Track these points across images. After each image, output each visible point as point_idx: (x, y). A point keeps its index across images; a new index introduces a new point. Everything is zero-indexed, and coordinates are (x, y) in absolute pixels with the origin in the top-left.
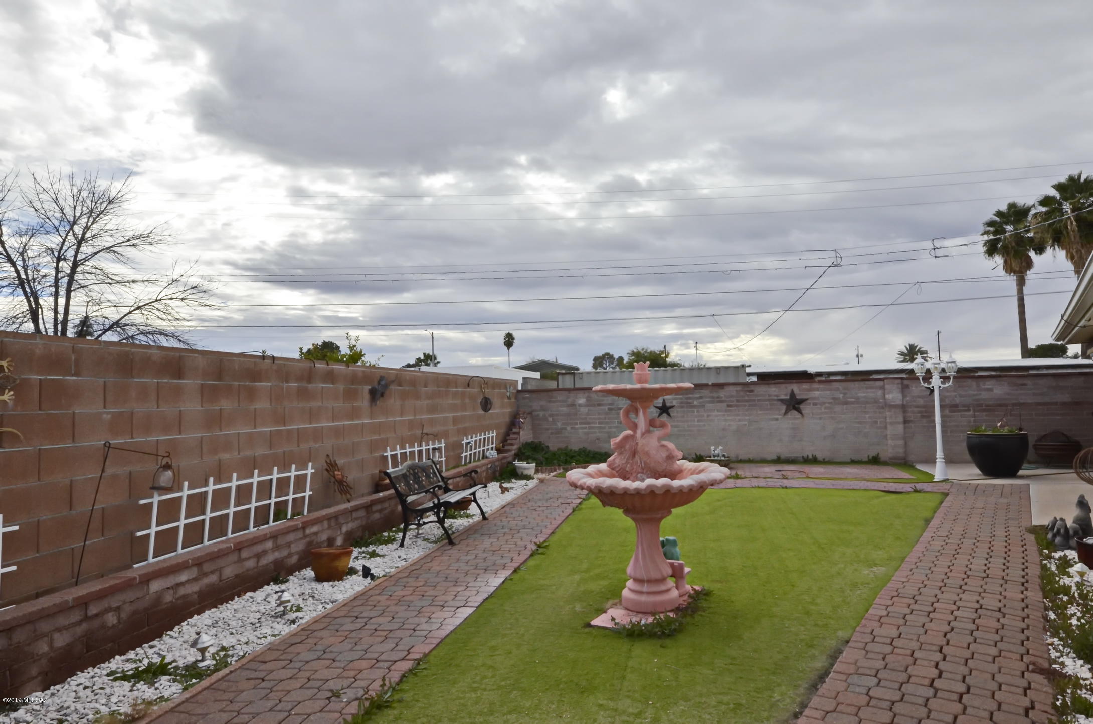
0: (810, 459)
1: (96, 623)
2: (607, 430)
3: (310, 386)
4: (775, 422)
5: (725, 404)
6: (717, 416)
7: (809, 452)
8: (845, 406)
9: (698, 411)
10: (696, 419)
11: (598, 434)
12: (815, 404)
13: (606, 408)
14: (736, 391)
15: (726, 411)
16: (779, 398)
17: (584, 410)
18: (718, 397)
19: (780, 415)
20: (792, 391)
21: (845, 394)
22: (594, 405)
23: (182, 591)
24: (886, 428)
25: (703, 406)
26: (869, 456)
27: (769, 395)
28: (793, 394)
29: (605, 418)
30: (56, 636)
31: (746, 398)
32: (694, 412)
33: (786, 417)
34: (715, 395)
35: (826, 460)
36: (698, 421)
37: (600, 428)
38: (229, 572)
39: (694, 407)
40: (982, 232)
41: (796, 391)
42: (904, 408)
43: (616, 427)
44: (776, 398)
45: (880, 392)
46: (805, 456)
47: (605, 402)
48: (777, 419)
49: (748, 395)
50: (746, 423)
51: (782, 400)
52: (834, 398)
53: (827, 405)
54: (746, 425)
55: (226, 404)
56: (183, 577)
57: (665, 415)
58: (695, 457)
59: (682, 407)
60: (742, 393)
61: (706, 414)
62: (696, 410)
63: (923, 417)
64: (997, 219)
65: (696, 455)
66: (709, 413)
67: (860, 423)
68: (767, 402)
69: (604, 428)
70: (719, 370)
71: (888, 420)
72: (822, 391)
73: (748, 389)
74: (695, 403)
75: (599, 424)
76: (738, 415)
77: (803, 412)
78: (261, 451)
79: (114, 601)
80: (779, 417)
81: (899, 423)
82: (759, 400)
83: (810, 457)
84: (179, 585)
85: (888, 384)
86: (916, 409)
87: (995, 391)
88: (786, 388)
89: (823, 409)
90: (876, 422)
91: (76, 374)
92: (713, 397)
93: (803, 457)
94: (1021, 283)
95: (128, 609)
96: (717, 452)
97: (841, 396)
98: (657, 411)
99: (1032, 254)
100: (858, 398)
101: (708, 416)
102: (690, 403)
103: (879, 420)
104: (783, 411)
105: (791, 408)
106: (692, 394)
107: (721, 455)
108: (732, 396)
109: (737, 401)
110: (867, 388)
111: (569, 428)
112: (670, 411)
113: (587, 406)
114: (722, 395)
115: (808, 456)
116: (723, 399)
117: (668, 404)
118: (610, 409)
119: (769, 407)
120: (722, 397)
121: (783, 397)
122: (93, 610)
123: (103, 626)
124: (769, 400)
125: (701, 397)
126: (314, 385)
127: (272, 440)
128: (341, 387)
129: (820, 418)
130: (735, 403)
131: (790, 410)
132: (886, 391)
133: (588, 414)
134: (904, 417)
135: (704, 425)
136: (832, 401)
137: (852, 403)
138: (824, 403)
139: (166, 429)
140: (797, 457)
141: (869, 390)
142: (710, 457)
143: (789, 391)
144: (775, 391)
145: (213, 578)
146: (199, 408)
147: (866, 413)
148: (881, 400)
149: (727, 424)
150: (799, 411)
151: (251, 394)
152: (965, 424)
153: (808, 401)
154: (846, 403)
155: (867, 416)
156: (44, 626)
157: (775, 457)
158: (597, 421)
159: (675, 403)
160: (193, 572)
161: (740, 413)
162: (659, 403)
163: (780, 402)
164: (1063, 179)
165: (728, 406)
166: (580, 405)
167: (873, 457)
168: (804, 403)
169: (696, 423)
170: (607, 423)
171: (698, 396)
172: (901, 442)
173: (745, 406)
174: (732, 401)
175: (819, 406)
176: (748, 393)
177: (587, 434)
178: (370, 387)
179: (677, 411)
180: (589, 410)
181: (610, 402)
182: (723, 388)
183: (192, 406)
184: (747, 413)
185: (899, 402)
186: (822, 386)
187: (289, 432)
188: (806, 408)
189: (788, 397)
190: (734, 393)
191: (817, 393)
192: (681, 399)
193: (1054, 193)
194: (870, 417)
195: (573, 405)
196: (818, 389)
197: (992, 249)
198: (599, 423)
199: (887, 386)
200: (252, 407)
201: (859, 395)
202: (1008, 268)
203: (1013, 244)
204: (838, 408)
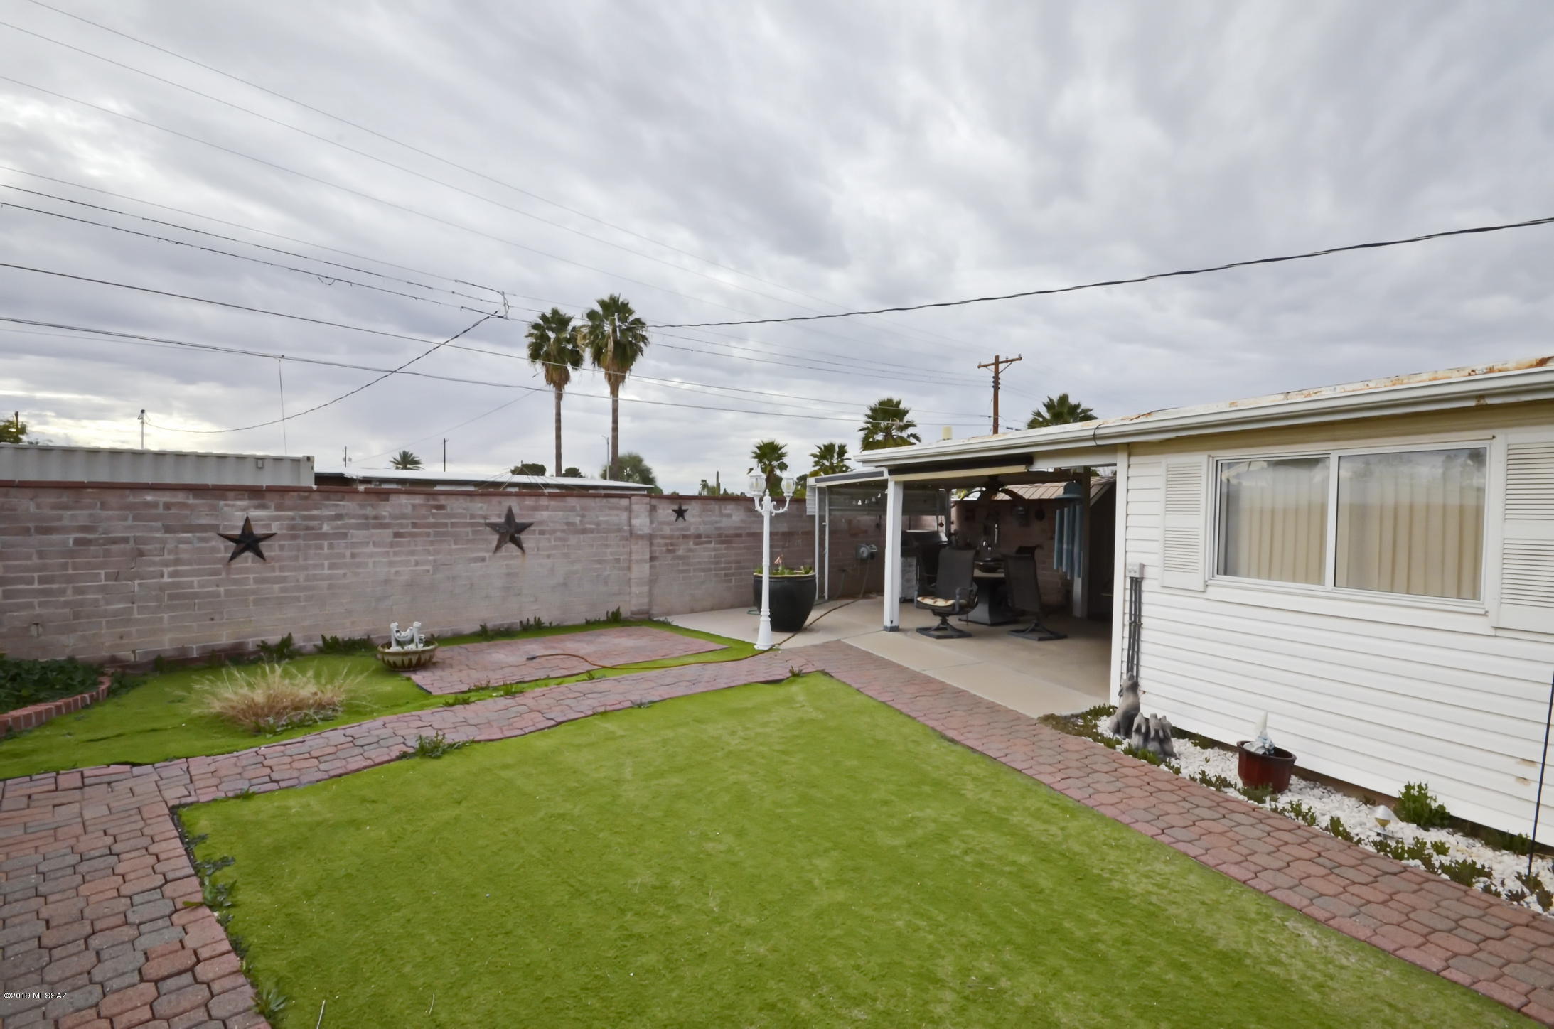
0: (532, 625)
2: (70, 596)
4: (479, 564)
5: (389, 531)
6: (371, 555)
7: (528, 615)
8: (582, 536)
9: (331, 546)
10: (326, 563)
11: (38, 611)
12: (542, 533)
13: (71, 538)
14: (414, 506)
15: (392, 545)
16: (487, 521)
18: (376, 518)
19: (487, 551)
20: (510, 510)
21: (583, 516)
24: (629, 568)
25: (345, 535)
26: (607, 613)
27: (472, 516)
28: (510, 515)
29: (64, 566)
31: (431, 520)
32: (321, 547)
33: (499, 554)
34: (369, 511)
35: (554, 624)
36: (331, 567)
37: (46, 592)
39: (324, 536)
40: (526, 333)
41: (516, 510)
42: (651, 538)
43: (103, 589)
44: (482, 521)
45: (624, 515)
46: (525, 621)
47: (65, 522)
48: (483, 560)
49: (434, 515)
50: (429, 567)
51: (493, 526)
52: (568, 524)
53: (559, 534)
54: (428, 571)
57: (249, 555)
58: (320, 643)
59: (294, 537)
60: (424, 511)
61: (348, 553)
62: (326, 543)
63: (669, 551)
64: (542, 323)
65: (323, 637)
66: (356, 551)
67: (599, 562)
68: (469, 529)
69: (62, 592)
70: (260, 462)
71: (634, 557)
72: (553, 511)
73: (436, 503)
74: (326, 528)
76: (412, 553)
77: (524, 545)
80: (487, 555)
81: (645, 561)
82: (453, 525)
83: (532, 622)
85: (637, 503)
86: (662, 541)
87: (734, 518)
88: (500, 502)
89: (553, 541)
90: (618, 560)
92: (366, 517)
93: (521, 622)
94: (559, 397)
96: (405, 634)
97: (578, 520)
98: (226, 548)
99: (569, 368)
100: (598, 524)
101: (353, 556)
102: (312, 528)
103: (621, 558)
104: (495, 544)
105: (508, 538)
106: (317, 508)
107: (416, 640)
108: (404, 516)
109: (415, 525)
110: (611, 508)
112: (263, 545)
114: (384, 514)
115: (528, 620)
116: (387, 521)
117: (258, 531)
118: (83, 542)
119: (471, 537)
120: (384, 517)
121: (494, 520)
124: (472, 525)
125: (339, 517)
129: (549, 556)
130: (410, 529)
131: (506, 543)
132: (633, 515)
134: (651, 552)
135: (345, 575)
136: (565, 527)
137: (592, 531)
138: (554, 531)
140: (512, 624)
141: (612, 512)
142: (389, 645)
143: (505, 511)
144: (481, 508)
147: (607, 546)
148: (625, 528)
149: (393, 570)
150: (519, 544)
152: (707, 560)
153: (532, 528)
154: (584, 531)
155: (608, 551)
157: (477, 628)
158: (36, 575)
159: (274, 528)
161: (419, 548)
162: (234, 528)
163: (488, 529)
164: (606, 298)
165: (397, 535)
167: (613, 613)
168: (526, 532)
169: (326, 572)
170: (69, 580)
171: (333, 513)
172: (646, 589)
173: (428, 535)
174: (402, 525)
175: (547, 536)
176: (434, 511)
179: (282, 548)
181: (82, 522)
182: (387, 500)
184: (431, 548)
185: (647, 531)
186: (553, 503)
188: (527, 539)
189: (502, 520)
190: (409, 510)
191: (544, 515)
192: (293, 519)
193: (599, 309)
194: (611, 554)
196: (546, 508)
197: (535, 355)
198: (41, 580)
199: (635, 507)
201: (601, 519)
202: (550, 379)
203: (555, 353)
204: (573, 540)
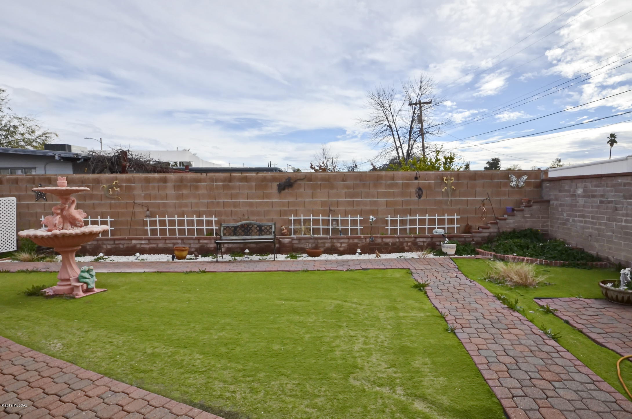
1: (117, 246)
2: (598, 226)
3: (230, 184)
11: (591, 231)
17: (581, 201)
22: (588, 197)
23: (143, 246)
29: (597, 212)
30: (108, 245)
37: (592, 223)
38: (161, 245)
43: (606, 225)
47: (598, 193)
55: (185, 192)
56: (143, 242)
69: (596, 224)
75: (592, 219)
78: (202, 209)
79: (123, 242)
84: (142, 244)
91: (134, 183)
95: (125, 246)
111: (571, 220)
113: (584, 197)
118: (601, 202)
122: (117, 242)
123: (119, 247)
126: (233, 183)
127: (208, 205)
128: (254, 184)
133: (584, 207)
139: (162, 199)
145: (154, 246)
146: (174, 192)
151: (197, 188)
156: (105, 242)
158: (590, 215)
160: (147, 242)
166: (579, 196)
170: (598, 218)
177: (583, 228)
178: (279, 183)
180: (585, 202)
181: (601, 193)
183: (171, 192)
187: (218, 203)
195: (574, 195)
200: (197, 193)
